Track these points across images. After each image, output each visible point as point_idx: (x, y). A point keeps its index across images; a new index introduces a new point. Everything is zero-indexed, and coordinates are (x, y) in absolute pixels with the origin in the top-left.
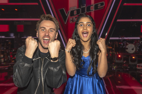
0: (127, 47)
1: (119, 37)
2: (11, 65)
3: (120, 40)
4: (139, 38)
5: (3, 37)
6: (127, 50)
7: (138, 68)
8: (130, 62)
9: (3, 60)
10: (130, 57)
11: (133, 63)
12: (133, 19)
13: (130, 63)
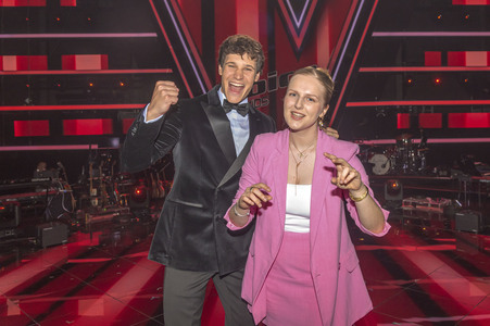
6: (374, 169)
7: (405, 208)
8: (386, 194)
11: (394, 198)
13: (387, 197)
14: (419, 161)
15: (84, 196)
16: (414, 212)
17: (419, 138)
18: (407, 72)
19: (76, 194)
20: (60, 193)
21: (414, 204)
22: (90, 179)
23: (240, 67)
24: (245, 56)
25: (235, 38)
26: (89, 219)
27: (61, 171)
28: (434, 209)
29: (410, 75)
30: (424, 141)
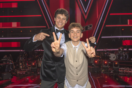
0: (110, 56)
1: (104, 49)
2: (27, 70)
3: (104, 51)
4: (118, 49)
5: (22, 51)
6: (110, 58)
7: (120, 71)
9: (21, 67)
10: (114, 63)
11: (116, 68)
12: (112, 36)
13: (114, 67)
14: (126, 56)
15: (17, 65)
16: (123, 72)
17: (126, 48)
18: (122, 27)
19: (15, 65)
20: (10, 64)
21: (123, 70)
22: (20, 60)
23: (61, 18)
24: (63, 15)
25: (60, 9)
26: (18, 72)
27: (11, 57)
28: (130, 71)
29: (123, 27)
30: (128, 49)
